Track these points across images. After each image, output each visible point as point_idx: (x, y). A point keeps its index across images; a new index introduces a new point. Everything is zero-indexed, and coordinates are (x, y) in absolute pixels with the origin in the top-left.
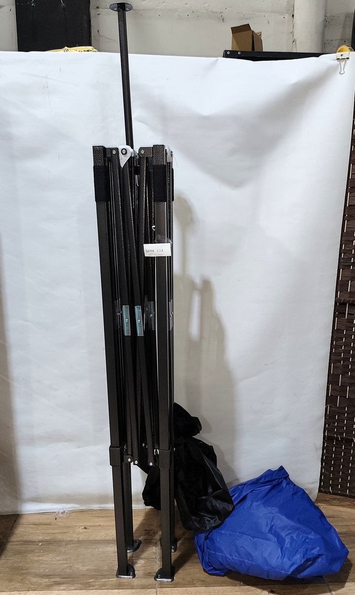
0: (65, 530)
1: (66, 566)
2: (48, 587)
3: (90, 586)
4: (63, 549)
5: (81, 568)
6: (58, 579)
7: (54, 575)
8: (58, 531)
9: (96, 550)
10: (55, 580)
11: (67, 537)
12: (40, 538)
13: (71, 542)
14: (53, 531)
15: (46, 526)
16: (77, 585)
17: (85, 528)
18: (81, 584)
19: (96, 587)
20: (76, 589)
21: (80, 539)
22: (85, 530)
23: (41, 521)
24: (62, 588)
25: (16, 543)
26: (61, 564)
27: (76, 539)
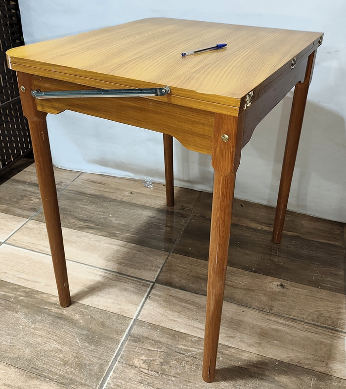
0: (115, 191)
1: (102, 216)
2: (81, 228)
3: (114, 236)
4: (105, 204)
5: (114, 221)
6: (91, 225)
7: (90, 221)
8: (108, 190)
9: (133, 211)
10: (89, 224)
11: (113, 196)
12: (92, 192)
13: (114, 200)
14: (104, 190)
15: (101, 185)
16: (104, 233)
17: (131, 193)
18: (107, 232)
19: (119, 238)
20: (101, 235)
21: (123, 200)
22: (131, 195)
23: (98, 181)
24: (91, 232)
25: (72, 192)
26: (99, 214)
27: (120, 199)
